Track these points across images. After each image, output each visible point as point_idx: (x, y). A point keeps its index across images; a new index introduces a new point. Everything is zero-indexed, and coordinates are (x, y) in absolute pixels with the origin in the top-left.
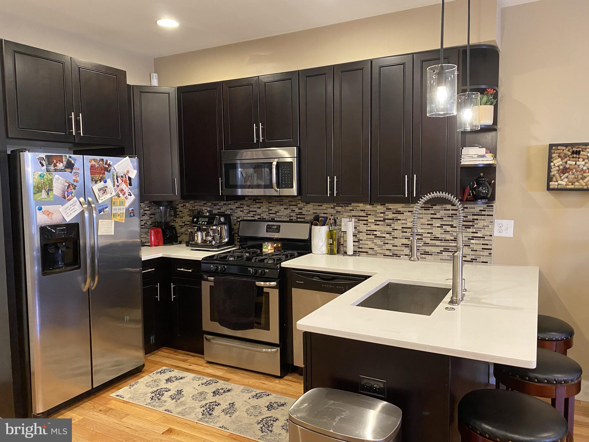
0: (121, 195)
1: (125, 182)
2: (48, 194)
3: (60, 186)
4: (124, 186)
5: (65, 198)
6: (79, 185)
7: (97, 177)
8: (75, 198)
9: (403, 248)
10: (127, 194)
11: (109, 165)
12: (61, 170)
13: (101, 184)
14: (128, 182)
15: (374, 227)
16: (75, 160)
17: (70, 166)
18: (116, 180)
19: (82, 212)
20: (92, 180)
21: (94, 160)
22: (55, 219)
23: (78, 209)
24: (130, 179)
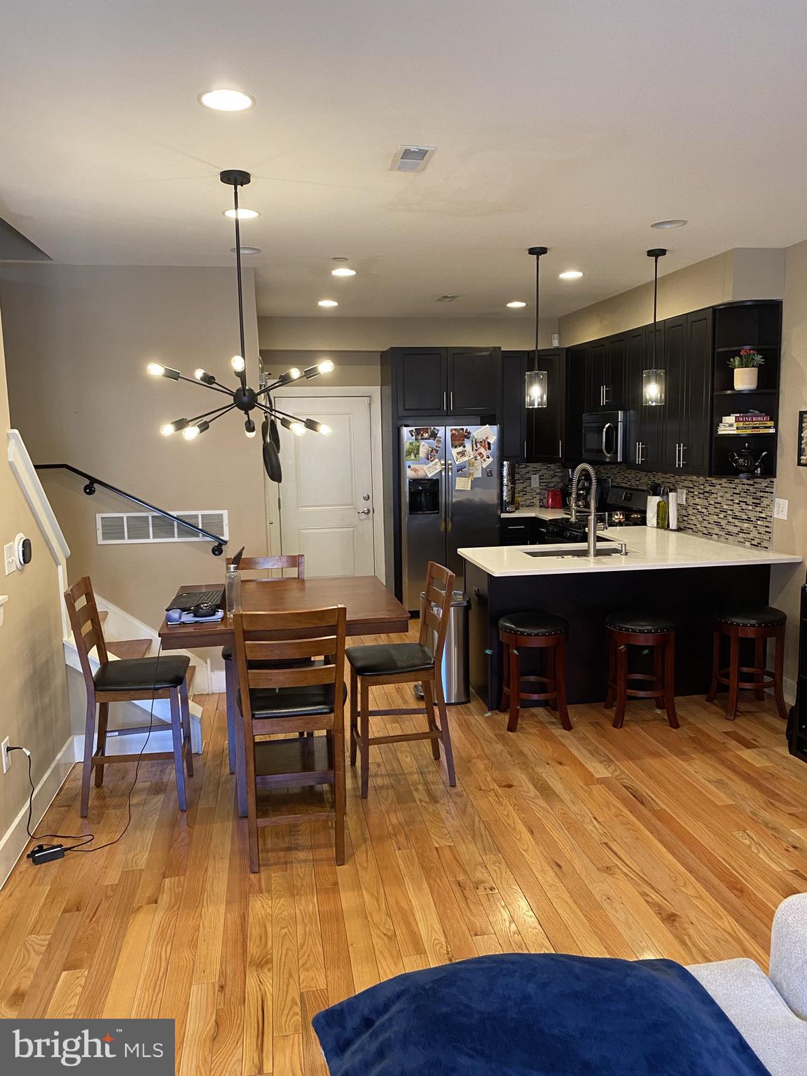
0: (479, 458)
1: (484, 447)
2: (416, 456)
3: (425, 450)
4: (482, 450)
5: (429, 458)
6: (441, 451)
7: (457, 443)
8: (437, 460)
9: (714, 526)
10: (485, 457)
11: (469, 433)
12: (426, 439)
13: (460, 449)
14: (487, 446)
15: (698, 501)
16: (438, 431)
17: (434, 435)
18: (474, 446)
19: (441, 471)
20: (452, 446)
21: (455, 430)
22: (421, 475)
23: (439, 468)
24: (489, 444)
